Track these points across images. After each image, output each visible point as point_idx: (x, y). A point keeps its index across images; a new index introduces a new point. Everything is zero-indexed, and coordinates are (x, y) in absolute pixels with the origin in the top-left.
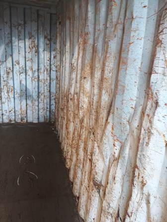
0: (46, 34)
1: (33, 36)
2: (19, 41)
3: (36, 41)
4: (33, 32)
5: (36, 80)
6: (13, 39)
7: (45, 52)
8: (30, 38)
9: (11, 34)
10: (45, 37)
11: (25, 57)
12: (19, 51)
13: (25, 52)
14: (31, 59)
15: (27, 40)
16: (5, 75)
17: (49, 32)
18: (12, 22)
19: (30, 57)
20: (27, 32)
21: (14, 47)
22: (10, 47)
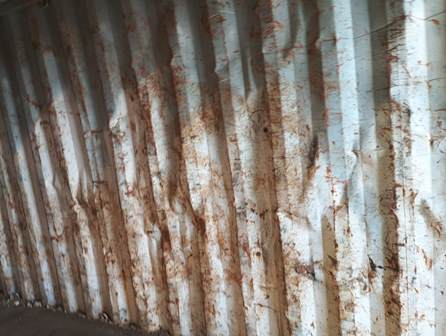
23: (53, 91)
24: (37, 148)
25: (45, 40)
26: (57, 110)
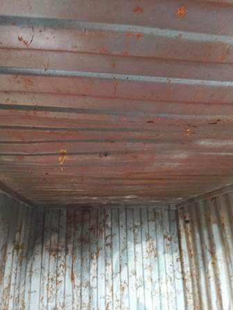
0: (165, 233)
1: (151, 237)
2: (135, 245)
3: (155, 243)
4: (150, 233)
5: (158, 295)
6: (129, 243)
7: (166, 255)
8: (147, 240)
9: (127, 238)
10: (165, 237)
11: (143, 265)
12: (135, 257)
13: (143, 258)
14: (150, 266)
15: (144, 243)
16: (119, 293)
17: (168, 231)
18: (128, 225)
19: (149, 264)
20: (143, 234)
21: (129, 253)
22: (125, 254)
23: (217, 246)
24: (209, 278)
25: (213, 218)
26: (218, 259)
